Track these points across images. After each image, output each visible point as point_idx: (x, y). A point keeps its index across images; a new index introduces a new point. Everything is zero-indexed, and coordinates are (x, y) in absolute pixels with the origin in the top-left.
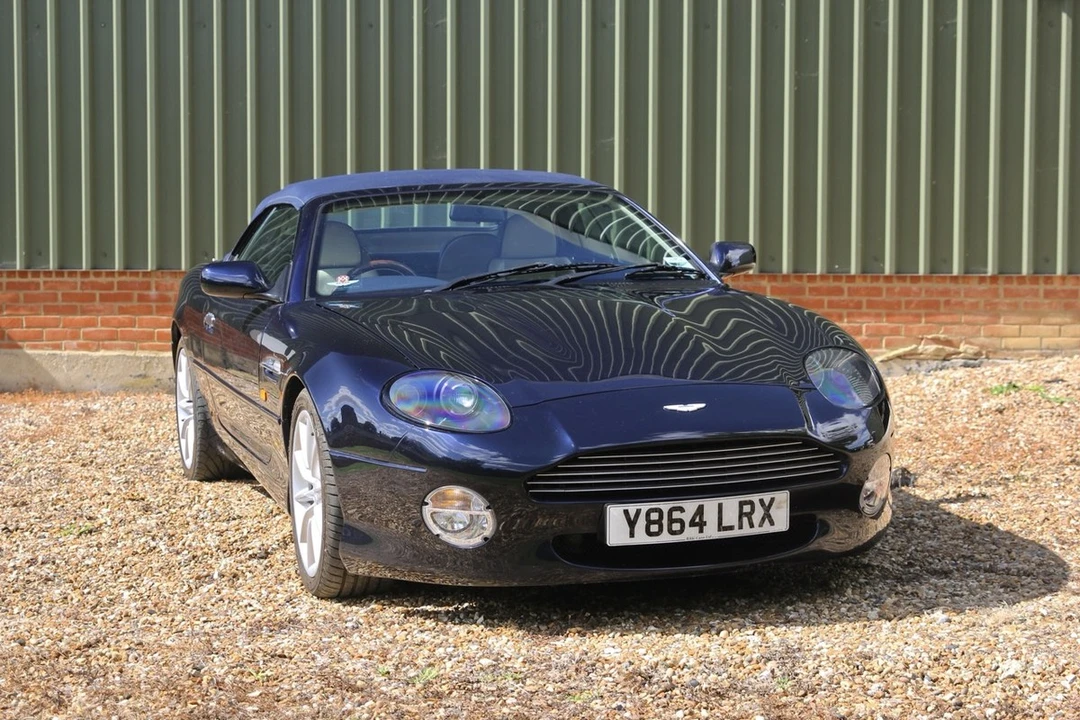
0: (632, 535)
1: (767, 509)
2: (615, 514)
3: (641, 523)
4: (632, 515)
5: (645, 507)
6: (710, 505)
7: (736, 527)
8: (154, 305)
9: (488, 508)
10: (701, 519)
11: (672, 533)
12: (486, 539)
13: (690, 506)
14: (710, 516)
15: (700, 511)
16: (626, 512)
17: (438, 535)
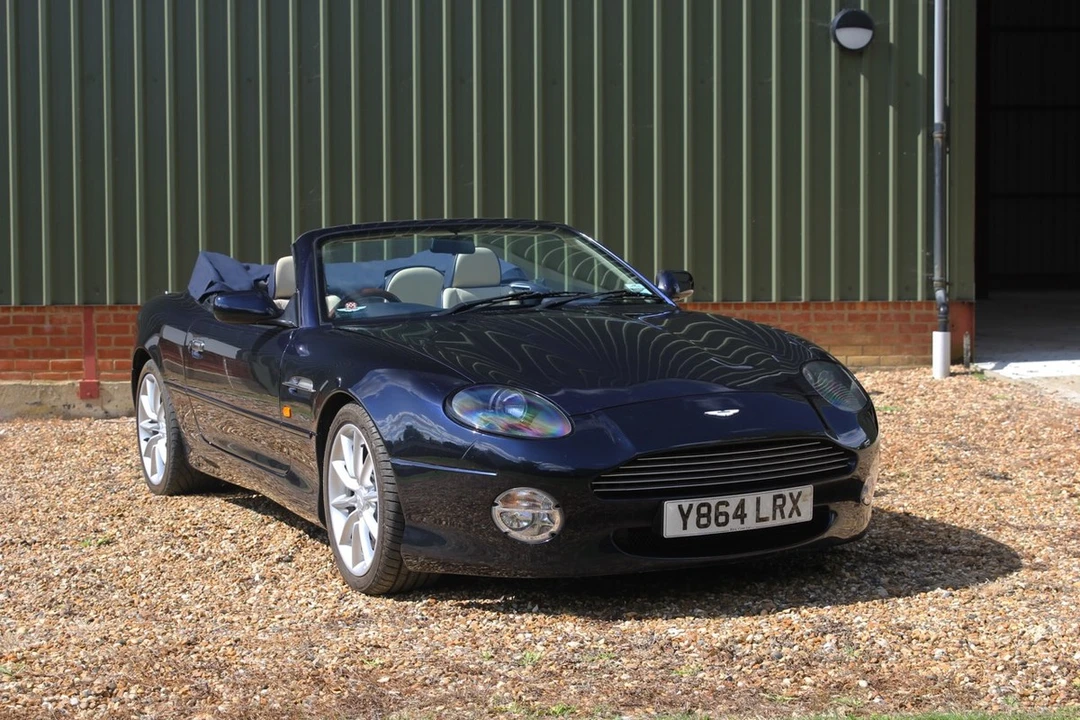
0: (685, 528)
1: (795, 502)
2: (671, 508)
3: (693, 516)
4: (685, 511)
5: (696, 502)
6: (750, 499)
7: (771, 518)
8: (48, 337)
9: (557, 506)
10: (743, 511)
11: (718, 525)
12: (553, 534)
13: (734, 501)
14: (750, 509)
15: (742, 505)
16: (680, 507)
17: (506, 533)
